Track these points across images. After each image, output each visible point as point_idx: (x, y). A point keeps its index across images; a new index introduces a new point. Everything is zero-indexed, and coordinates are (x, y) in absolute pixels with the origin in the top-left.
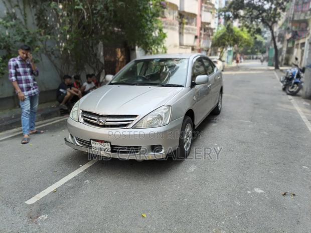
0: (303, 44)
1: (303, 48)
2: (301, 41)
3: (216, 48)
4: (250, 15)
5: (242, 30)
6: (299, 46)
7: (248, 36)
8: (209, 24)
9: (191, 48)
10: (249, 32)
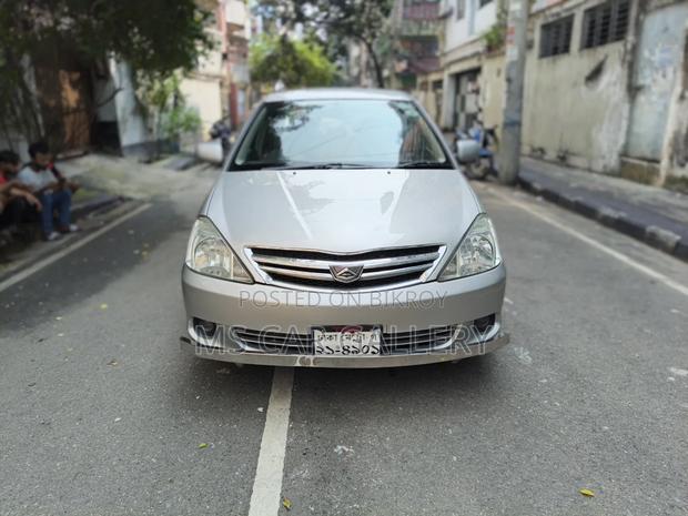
0: (438, 84)
1: (439, 91)
2: (433, 77)
3: (256, 84)
4: (326, 17)
5: (311, 48)
6: (430, 86)
7: (323, 63)
8: (241, 28)
9: (218, 80)
10: (325, 53)
